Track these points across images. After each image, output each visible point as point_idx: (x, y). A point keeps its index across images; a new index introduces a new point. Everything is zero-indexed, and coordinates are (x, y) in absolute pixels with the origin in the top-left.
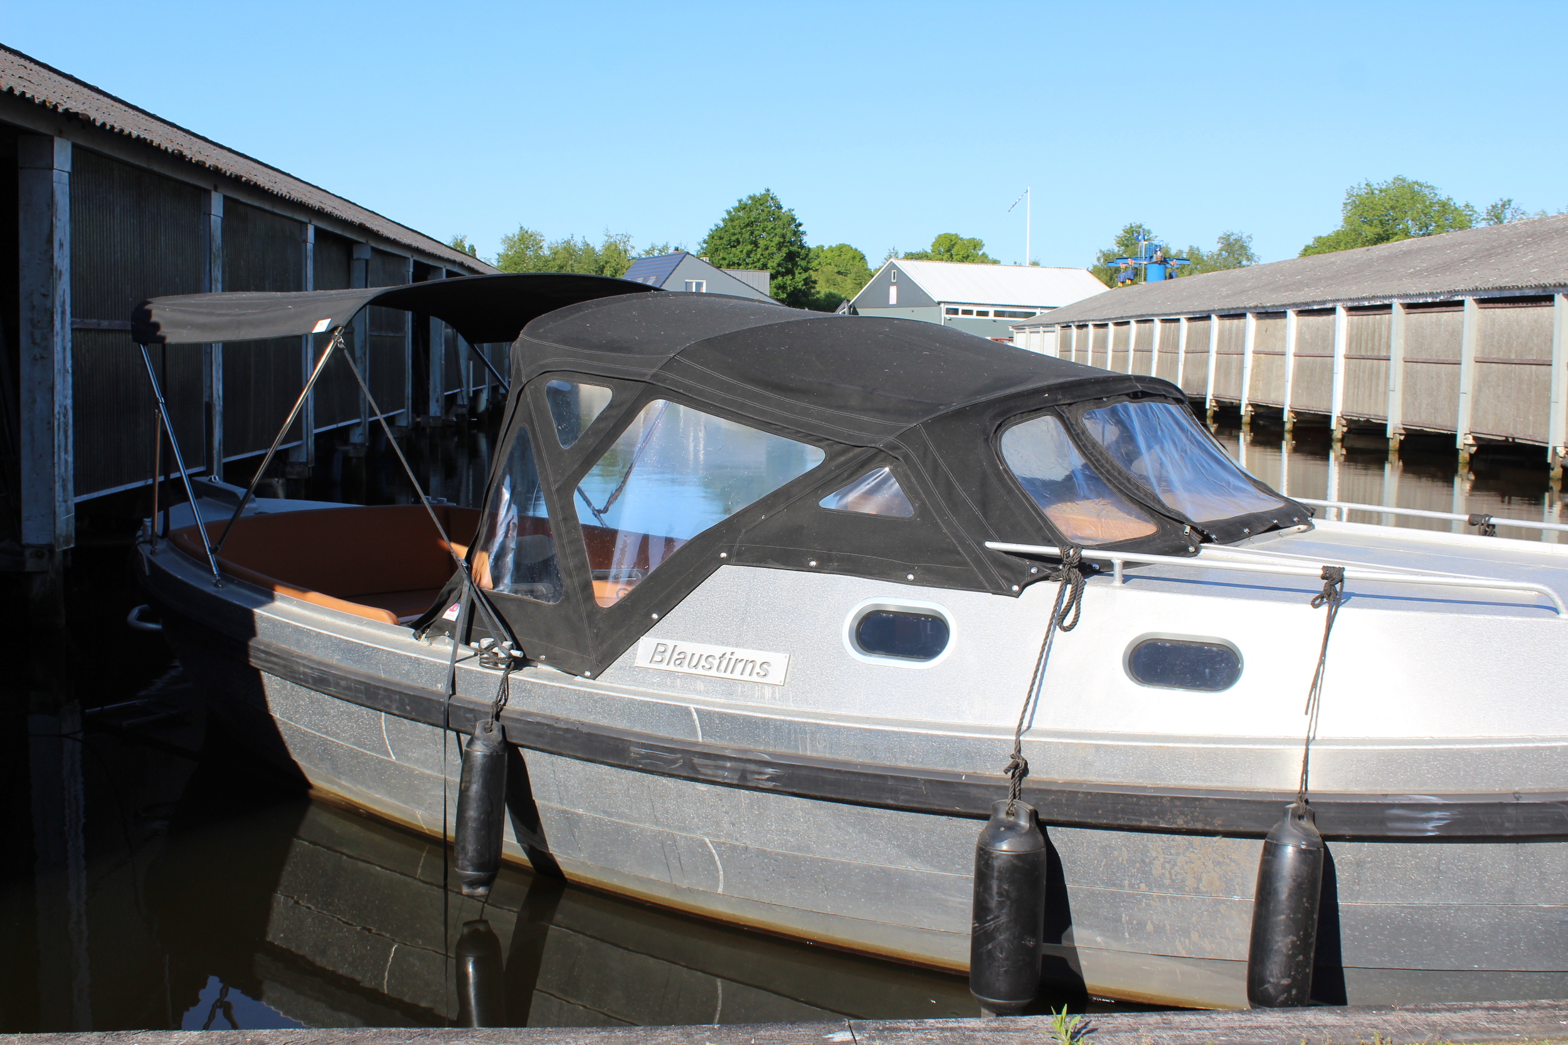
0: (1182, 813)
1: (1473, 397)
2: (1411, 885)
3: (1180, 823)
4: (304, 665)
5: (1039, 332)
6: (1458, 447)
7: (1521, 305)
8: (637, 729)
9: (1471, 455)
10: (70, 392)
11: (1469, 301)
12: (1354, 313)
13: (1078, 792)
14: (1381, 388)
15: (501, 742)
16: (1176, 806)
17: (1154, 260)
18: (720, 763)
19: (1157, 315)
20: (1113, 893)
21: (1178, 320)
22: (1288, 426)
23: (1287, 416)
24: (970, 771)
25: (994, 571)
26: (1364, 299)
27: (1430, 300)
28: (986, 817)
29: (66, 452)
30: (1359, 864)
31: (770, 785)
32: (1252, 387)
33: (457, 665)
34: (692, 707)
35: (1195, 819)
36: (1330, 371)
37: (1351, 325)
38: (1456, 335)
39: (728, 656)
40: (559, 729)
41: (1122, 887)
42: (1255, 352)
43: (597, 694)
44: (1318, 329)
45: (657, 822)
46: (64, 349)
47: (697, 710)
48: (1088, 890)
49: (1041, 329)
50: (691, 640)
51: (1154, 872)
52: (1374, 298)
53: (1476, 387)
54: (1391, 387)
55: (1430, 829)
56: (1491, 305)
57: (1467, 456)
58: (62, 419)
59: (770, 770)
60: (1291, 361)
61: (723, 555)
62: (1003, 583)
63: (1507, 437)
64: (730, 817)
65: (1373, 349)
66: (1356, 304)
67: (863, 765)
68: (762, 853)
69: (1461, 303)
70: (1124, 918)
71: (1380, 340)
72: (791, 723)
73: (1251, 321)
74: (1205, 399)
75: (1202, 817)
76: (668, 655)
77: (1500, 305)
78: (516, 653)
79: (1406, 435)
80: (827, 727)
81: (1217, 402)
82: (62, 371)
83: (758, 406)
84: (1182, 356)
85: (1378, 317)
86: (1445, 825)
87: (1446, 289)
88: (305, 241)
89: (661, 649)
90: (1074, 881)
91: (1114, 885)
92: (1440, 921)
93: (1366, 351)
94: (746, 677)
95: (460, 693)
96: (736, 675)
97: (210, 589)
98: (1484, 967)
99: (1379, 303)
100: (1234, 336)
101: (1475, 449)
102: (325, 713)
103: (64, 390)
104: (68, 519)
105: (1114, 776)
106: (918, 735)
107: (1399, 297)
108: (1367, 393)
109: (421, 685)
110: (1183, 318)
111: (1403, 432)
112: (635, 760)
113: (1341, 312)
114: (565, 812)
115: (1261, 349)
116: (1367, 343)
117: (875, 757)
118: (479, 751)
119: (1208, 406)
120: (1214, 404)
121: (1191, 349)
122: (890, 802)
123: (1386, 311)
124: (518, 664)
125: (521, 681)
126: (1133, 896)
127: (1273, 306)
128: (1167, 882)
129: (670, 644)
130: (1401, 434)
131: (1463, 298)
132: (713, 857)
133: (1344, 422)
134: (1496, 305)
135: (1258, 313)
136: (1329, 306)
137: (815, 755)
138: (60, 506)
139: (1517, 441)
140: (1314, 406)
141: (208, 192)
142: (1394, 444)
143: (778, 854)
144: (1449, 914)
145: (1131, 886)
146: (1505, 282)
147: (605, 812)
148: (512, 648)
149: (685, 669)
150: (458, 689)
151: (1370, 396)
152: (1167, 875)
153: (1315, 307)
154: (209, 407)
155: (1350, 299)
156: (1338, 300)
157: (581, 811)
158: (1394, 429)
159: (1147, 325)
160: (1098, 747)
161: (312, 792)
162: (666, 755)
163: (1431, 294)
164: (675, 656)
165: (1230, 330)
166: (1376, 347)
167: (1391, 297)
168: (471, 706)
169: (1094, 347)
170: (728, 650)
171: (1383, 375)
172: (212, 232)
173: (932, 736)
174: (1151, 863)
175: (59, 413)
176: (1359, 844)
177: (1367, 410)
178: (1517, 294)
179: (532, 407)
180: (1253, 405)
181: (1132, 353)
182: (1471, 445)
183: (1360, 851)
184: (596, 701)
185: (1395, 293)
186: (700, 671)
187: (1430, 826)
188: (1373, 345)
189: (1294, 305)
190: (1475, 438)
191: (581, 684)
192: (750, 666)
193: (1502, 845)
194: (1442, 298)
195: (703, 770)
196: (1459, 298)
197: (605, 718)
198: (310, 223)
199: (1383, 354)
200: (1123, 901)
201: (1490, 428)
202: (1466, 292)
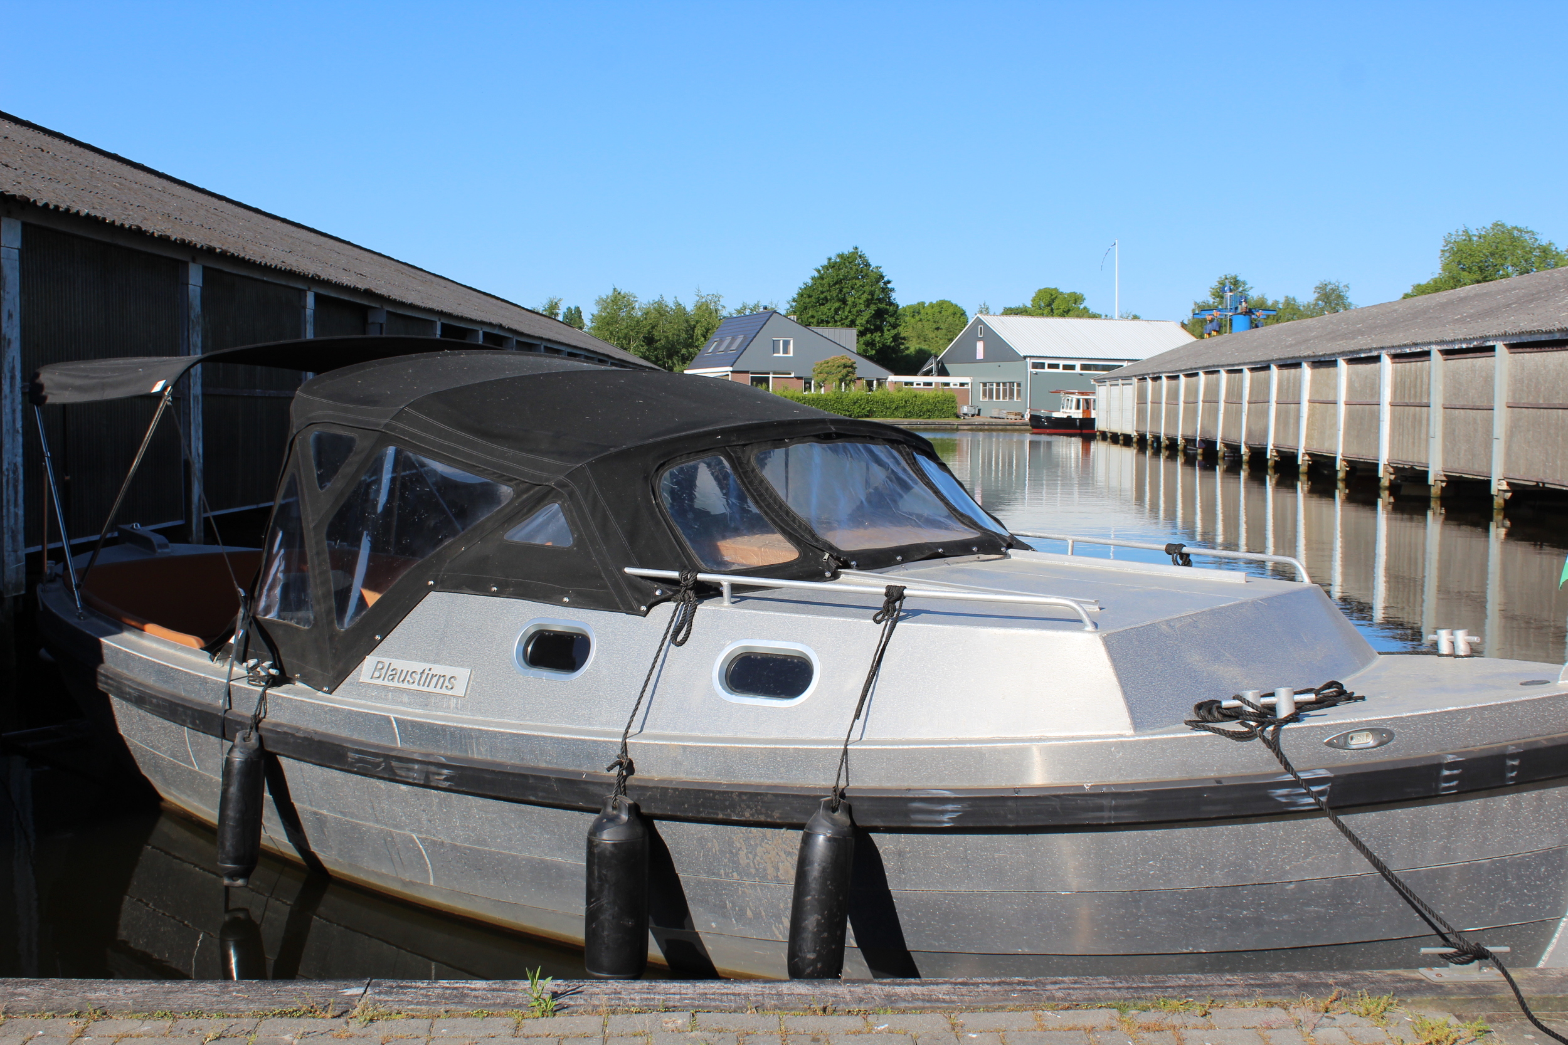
0: (748, 807)
1: (1505, 443)
2: (947, 874)
3: (747, 815)
4: (130, 687)
5: (1117, 385)
6: (1492, 493)
7: (1547, 349)
8: (356, 737)
9: (1505, 500)
10: (20, 451)
11: (1500, 346)
12: (1397, 360)
13: (668, 789)
14: (1423, 436)
15: (257, 749)
16: (743, 801)
17: (1239, 311)
18: (410, 765)
19: (1222, 366)
20: (715, 882)
21: (1241, 371)
22: (1341, 475)
23: (1340, 465)
24: (591, 770)
25: (629, 593)
26: (1406, 346)
27: (1464, 346)
28: (597, 811)
29: (16, 505)
30: (900, 854)
31: (446, 784)
32: (1309, 437)
33: (232, 683)
34: (392, 716)
35: (759, 813)
36: (1376, 419)
37: (1395, 372)
38: (1489, 380)
39: (427, 672)
40: (299, 738)
41: (720, 875)
42: (1311, 401)
43: (327, 706)
44: (1366, 377)
45: (377, 821)
46: (14, 411)
47: (395, 718)
48: (696, 879)
49: (1120, 382)
50: (403, 658)
51: (741, 862)
52: (1416, 345)
53: (1508, 432)
54: (1431, 433)
55: (946, 821)
56: (1520, 350)
57: (1501, 501)
58: (11, 475)
59: (445, 771)
60: (1342, 409)
61: (431, 583)
62: (635, 604)
63: (1537, 482)
64: (427, 814)
65: (1415, 396)
66: (1399, 351)
67: (513, 766)
68: (454, 847)
69: (1492, 349)
70: (729, 905)
71: (1422, 387)
72: (461, 729)
73: (1306, 371)
74: (1266, 448)
75: (763, 811)
76: (384, 671)
77: (1528, 350)
78: (273, 672)
79: (1448, 482)
80: (487, 732)
81: (1278, 451)
82: (11, 431)
83: (467, 450)
84: (1246, 406)
85: (1419, 363)
86: (958, 817)
87: (1478, 335)
88: (304, 308)
89: (380, 666)
90: (683, 871)
91: (714, 874)
92: (979, 908)
93: (1410, 398)
94: (438, 690)
95: (235, 709)
96: (431, 689)
97: (73, 621)
98: (1027, 951)
99: (1419, 350)
100: (1291, 385)
101: (1509, 494)
102: (149, 729)
103: (13, 448)
104: (17, 568)
105: (699, 774)
106: (552, 738)
107: (1437, 343)
108: (1411, 441)
109: (209, 702)
110: (1245, 368)
111: (1444, 479)
112: (352, 764)
113: (1386, 360)
114: (315, 813)
115: (1316, 398)
116: (1410, 390)
117: (523, 759)
118: (238, 757)
119: (1268, 457)
120: (1275, 454)
121: (1254, 399)
122: (532, 798)
123: (1426, 358)
124: (274, 682)
125: (275, 695)
126: (730, 884)
127: (1324, 355)
128: (753, 871)
129: (387, 661)
130: (1442, 481)
131: (1495, 344)
132: (421, 851)
133: (1391, 470)
134: (1525, 350)
135: (1313, 362)
136: (1375, 353)
137: (480, 757)
138: (9, 555)
139: (1547, 485)
140: (1362, 454)
141: (186, 264)
142: (1435, 491)
143: (465, 848)
144: (985, 901)
145: (727, 875)
146: (1534, 326)
147: (341, 813)
148: (272, 667)
149: (395, 684)
150: (233, 705)
151: (1413, 443)
152: (752, 864)
153: (1363, 355)
154: (188, 465)
155: (1393, 347)
156: (1382, 348)
157: (325, 812)
158: (1435, 476)
159: (1215, 376)
160: (685, 747)
161: (163, 804)
162: (372, 759)
163: (1465, 340)
164: (390, 673)
165: (1288, 379)
166: (1418, 394)
167: (1430, 343)
168: (239, 719)
169: (1167, 399)
170: (427, 666)
171: (1424, 422)
172: (190, 300)
173: (562, 739)
174: (737, 854)
175: (7, 470)
176: (897, 835)
177: (1410, 458)
178: (1544, 338)
179: (299, 455)
180: (1310, 455)
181: (1201, 404)
182: (1505, 491)
183: (899, 842)
184: (326, 713)
185: (1433, 339)
186: (405, 685)
187: (945, 818)
188: (1416, 392)
189: (1342, 354)
190: (1509, 484)
191: (321, 698)
192: (442, 679)
193: (1015, 836)
194: (1475, 343)
195: (398, 772)
196: (1491, 344)
197: (332, 727)
198: (309, 289)
199: (1425, 401)
200: (725, 889)
201: (1522, 473)
202: (1496, 337)
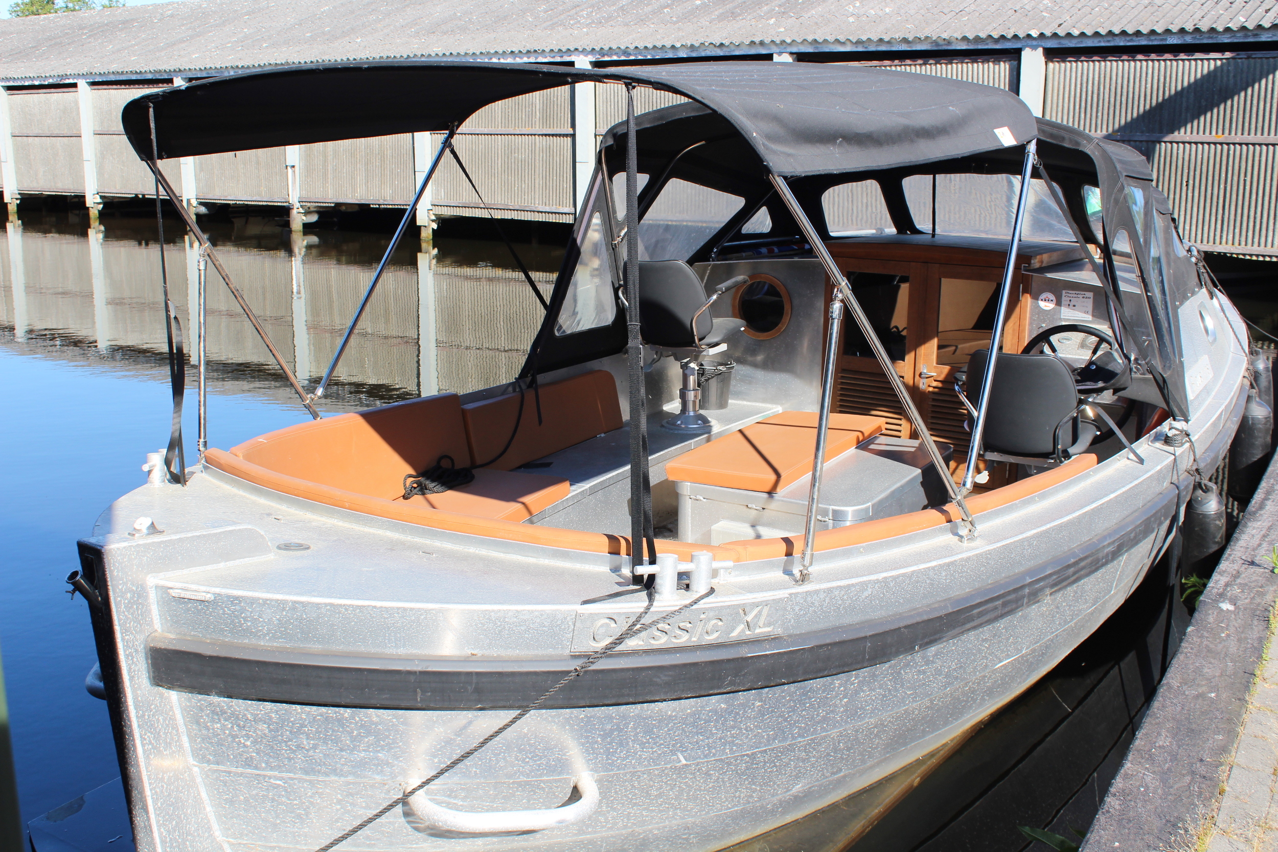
1: (96, 164)
6: (88, 205)
11: (82, 84)
27: (37, 83)
38: (73, 113)
53: (97, 155)
54: (2, 159)
56: (105, 87)
57: (97, 212)
63: (136, 195)
69: (74, 85)
79: (21, 199)
87: (54, 74)
101: (101, 206)
111: (19, 197)
130: (17, 199)
131: (75, 81)
134: (110, 87)
139: (146, 196)
142: (12, 208)
146: (114, 67)
158: (10, 195)
163: (39, 78)
178: (134, 77)
182: (99, 203)
190: (101, 197)
194: (50, 81)
196: (71, 81)
201: (118, 187)
202: (79, 76)
